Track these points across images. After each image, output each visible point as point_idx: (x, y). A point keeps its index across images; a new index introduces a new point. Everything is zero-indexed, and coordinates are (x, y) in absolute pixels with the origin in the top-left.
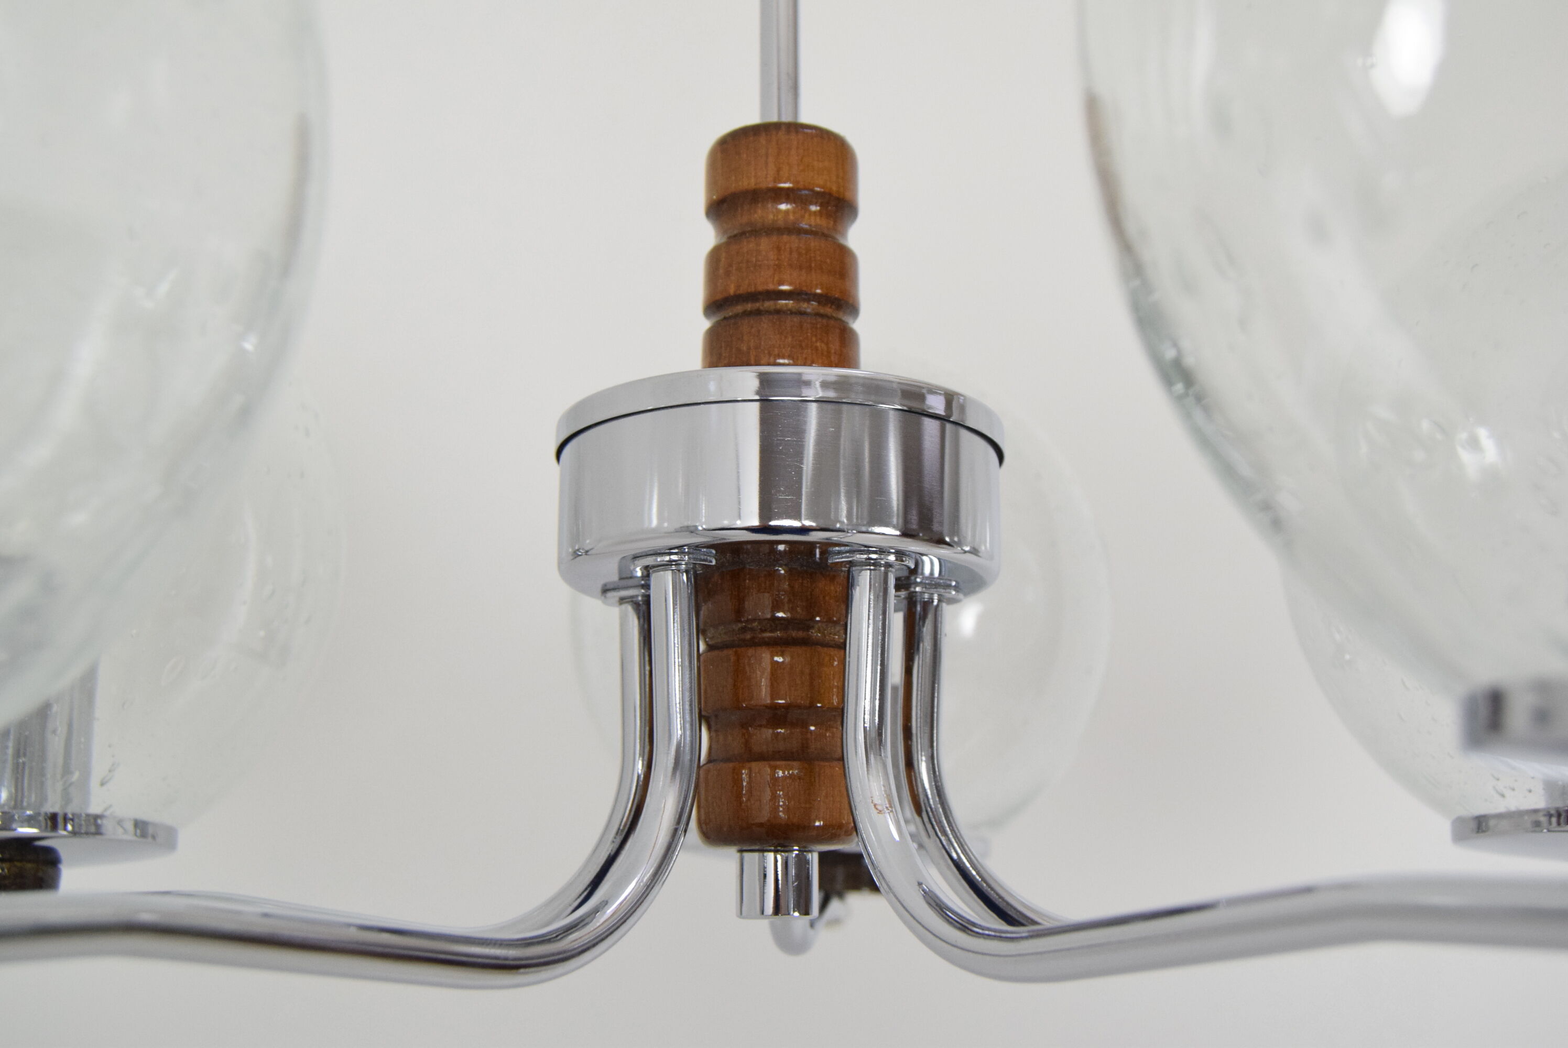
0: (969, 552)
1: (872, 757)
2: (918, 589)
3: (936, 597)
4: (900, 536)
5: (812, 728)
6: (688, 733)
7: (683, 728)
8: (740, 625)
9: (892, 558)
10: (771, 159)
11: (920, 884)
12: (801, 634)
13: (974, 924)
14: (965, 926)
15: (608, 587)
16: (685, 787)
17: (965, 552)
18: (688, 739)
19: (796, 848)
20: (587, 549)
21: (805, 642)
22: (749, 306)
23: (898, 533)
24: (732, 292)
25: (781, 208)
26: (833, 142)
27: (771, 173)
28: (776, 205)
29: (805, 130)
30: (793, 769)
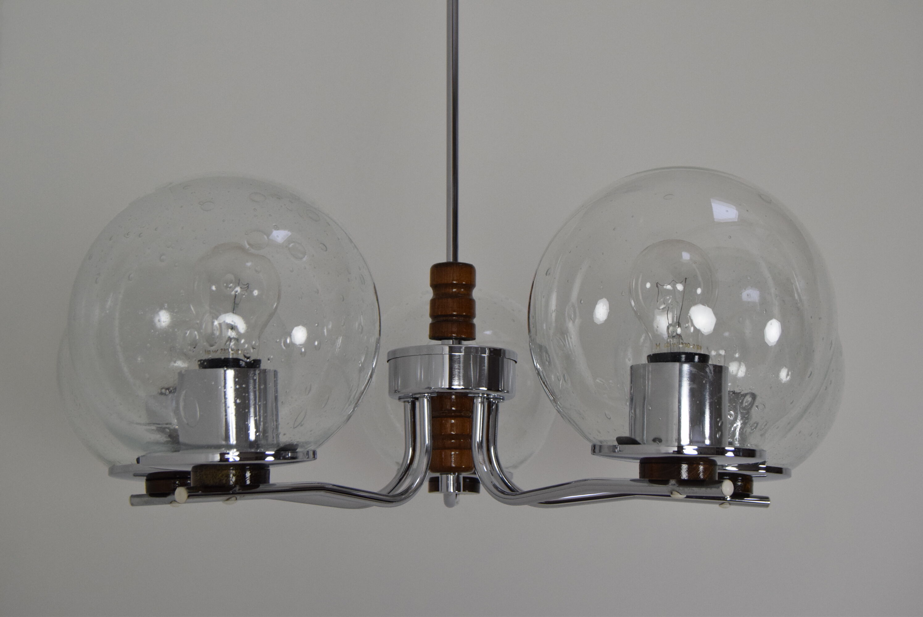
0: (506, 392)
1: (479, 450)
2: (492, 400)
3: (497, 402)
4: (487, 390)
5: (462, 440)
6: (430, 442)
7: (428, 441)
8: (442, 411)
9: (485, 395)
10: (451, 275)
11: (492, 482)
12: (459, 414)
13: (505, 492)
14: (503, 492)
15: (401, 398)
16: (429, 456)
17: (505, 393)
18: (430, 444)
19: (457, 473)
20: (399, 391)
21: (461, 416)
22: (445, 318)
23: (486, 389)
24: (440, 314)
25: (454, 290)
26: (469, 269)
27: (451, 279)
28: (453, 289)
29: (461, 265)
30: (457, 452)
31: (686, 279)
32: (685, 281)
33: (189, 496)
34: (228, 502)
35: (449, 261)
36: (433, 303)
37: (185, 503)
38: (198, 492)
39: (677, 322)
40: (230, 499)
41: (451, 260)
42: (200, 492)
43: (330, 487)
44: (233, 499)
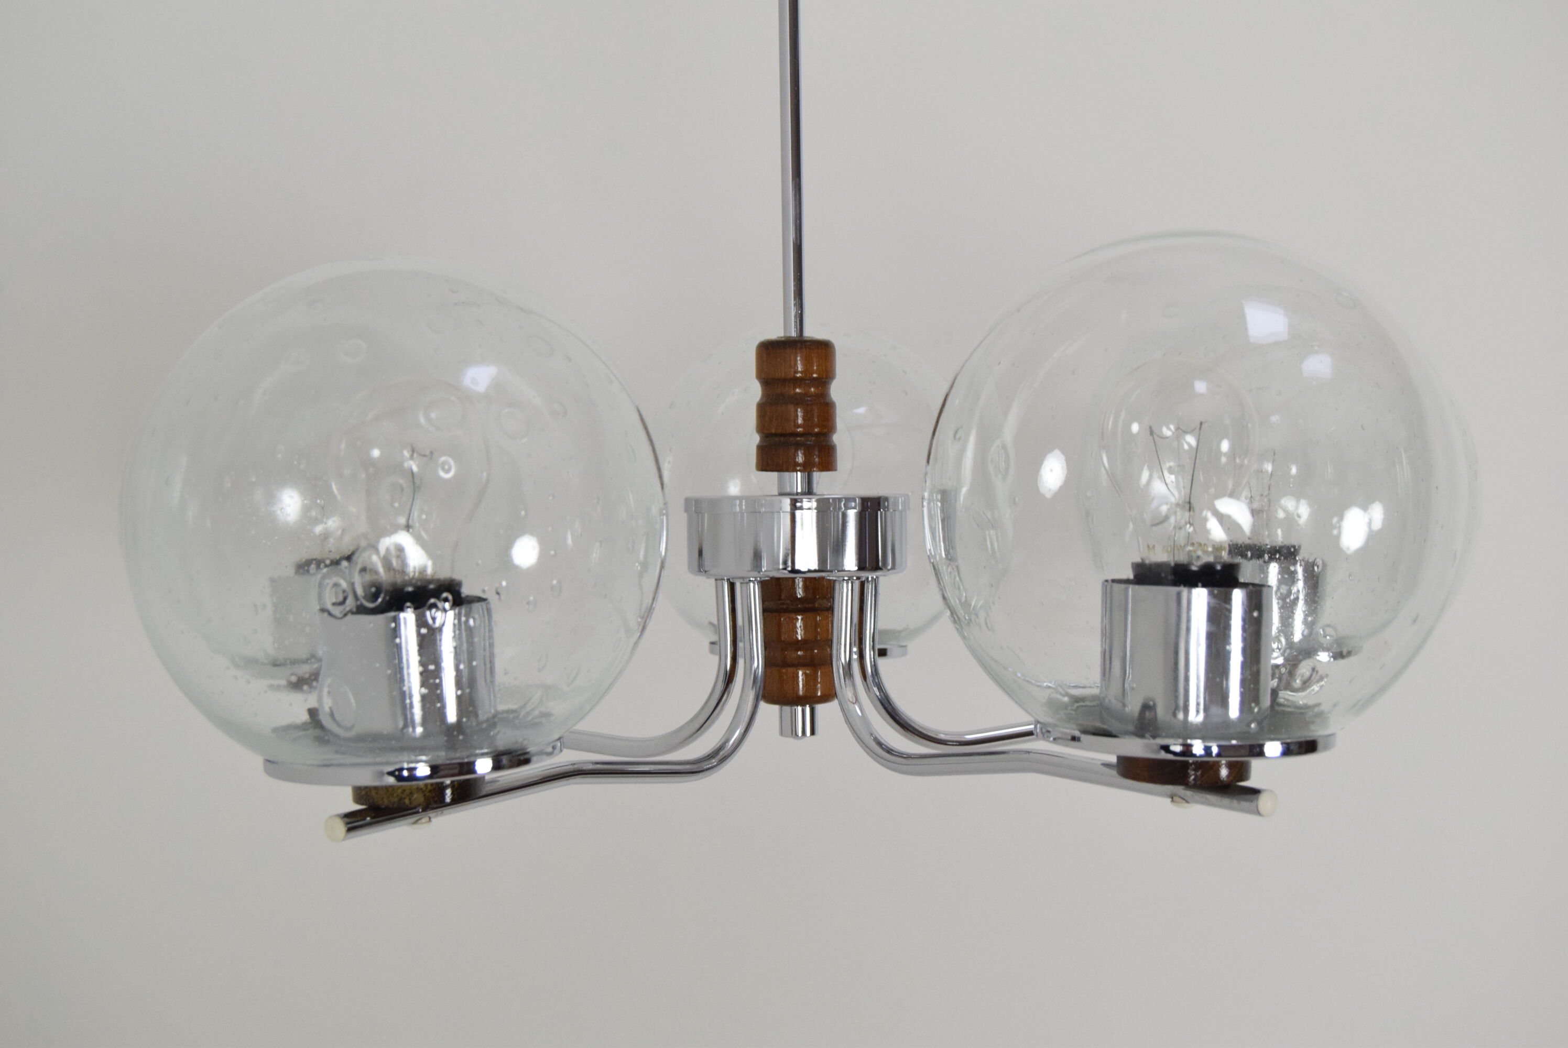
0: (890, 569)
5: (816, 651)
10: (793, 361)
12: (810, 606)
17: (889, 571)
19: (808, 705)
21: (813, 610)
22: (782, 439)
24: (773, 431)
25: (798, 390)
26: (823, 349)
27: (792, 370)
28: (795, 388)
29: (809, 343)
30: (808, 669)
31: (1201, 424)
32: (1199, 428)
33: (350, 830)
34: (416, 826)
35: (788, 335)
36: (764, 409)
37: (344, 840)
38: (365, 819)
39: (1185, 502)
40: (420, 822)
41: (793, 334)
42: (368, 819)
43: (591, 767)
44: (423, 820)
